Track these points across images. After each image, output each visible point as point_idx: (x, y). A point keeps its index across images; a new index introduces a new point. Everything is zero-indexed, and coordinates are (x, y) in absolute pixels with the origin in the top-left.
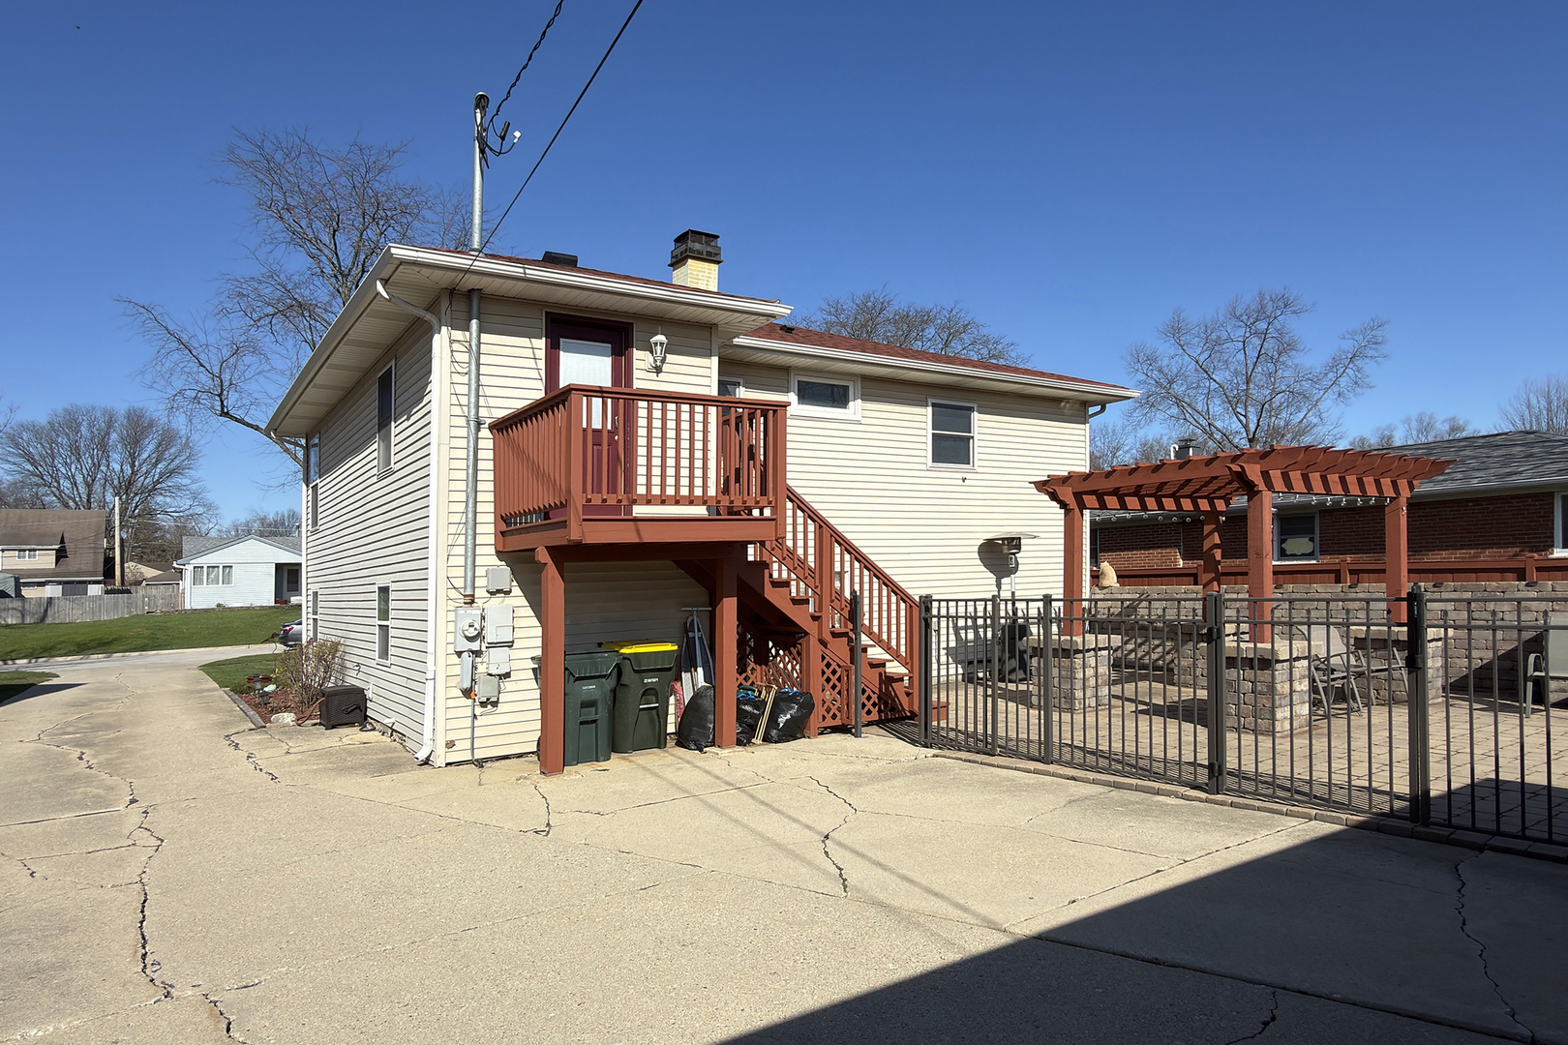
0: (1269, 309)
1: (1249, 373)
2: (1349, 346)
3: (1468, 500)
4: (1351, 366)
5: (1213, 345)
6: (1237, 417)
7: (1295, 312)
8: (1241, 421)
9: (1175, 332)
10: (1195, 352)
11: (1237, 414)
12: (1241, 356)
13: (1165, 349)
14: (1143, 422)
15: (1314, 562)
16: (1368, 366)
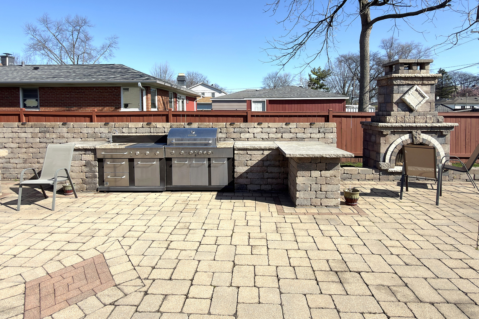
0: (80, 22)
1: (74, 43)
2: (108, 42)
3: (94, 87)
4: (108, 49)
5: (60, 30)
6: (70, 59)
7: (88, 26)
8: (72, 61)
9: (45, 21)
10: (54, 31)
11: (70, 58)
12: (71, 37)
13: (41, 27)
14: (32, 54)
15: (38, 110)
16: (114, 50)
